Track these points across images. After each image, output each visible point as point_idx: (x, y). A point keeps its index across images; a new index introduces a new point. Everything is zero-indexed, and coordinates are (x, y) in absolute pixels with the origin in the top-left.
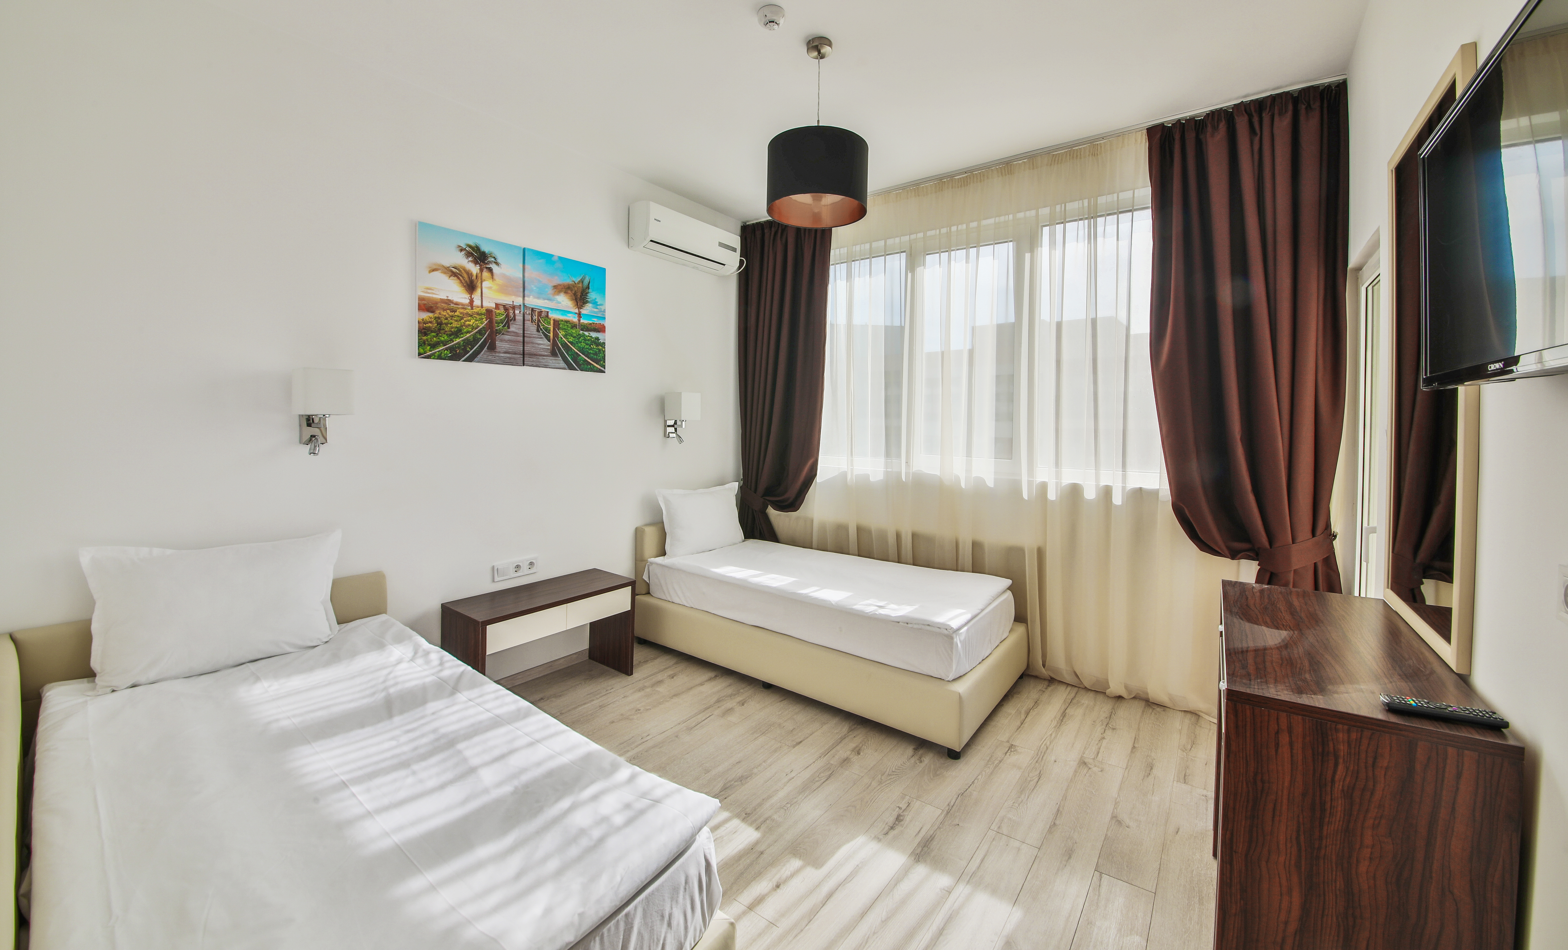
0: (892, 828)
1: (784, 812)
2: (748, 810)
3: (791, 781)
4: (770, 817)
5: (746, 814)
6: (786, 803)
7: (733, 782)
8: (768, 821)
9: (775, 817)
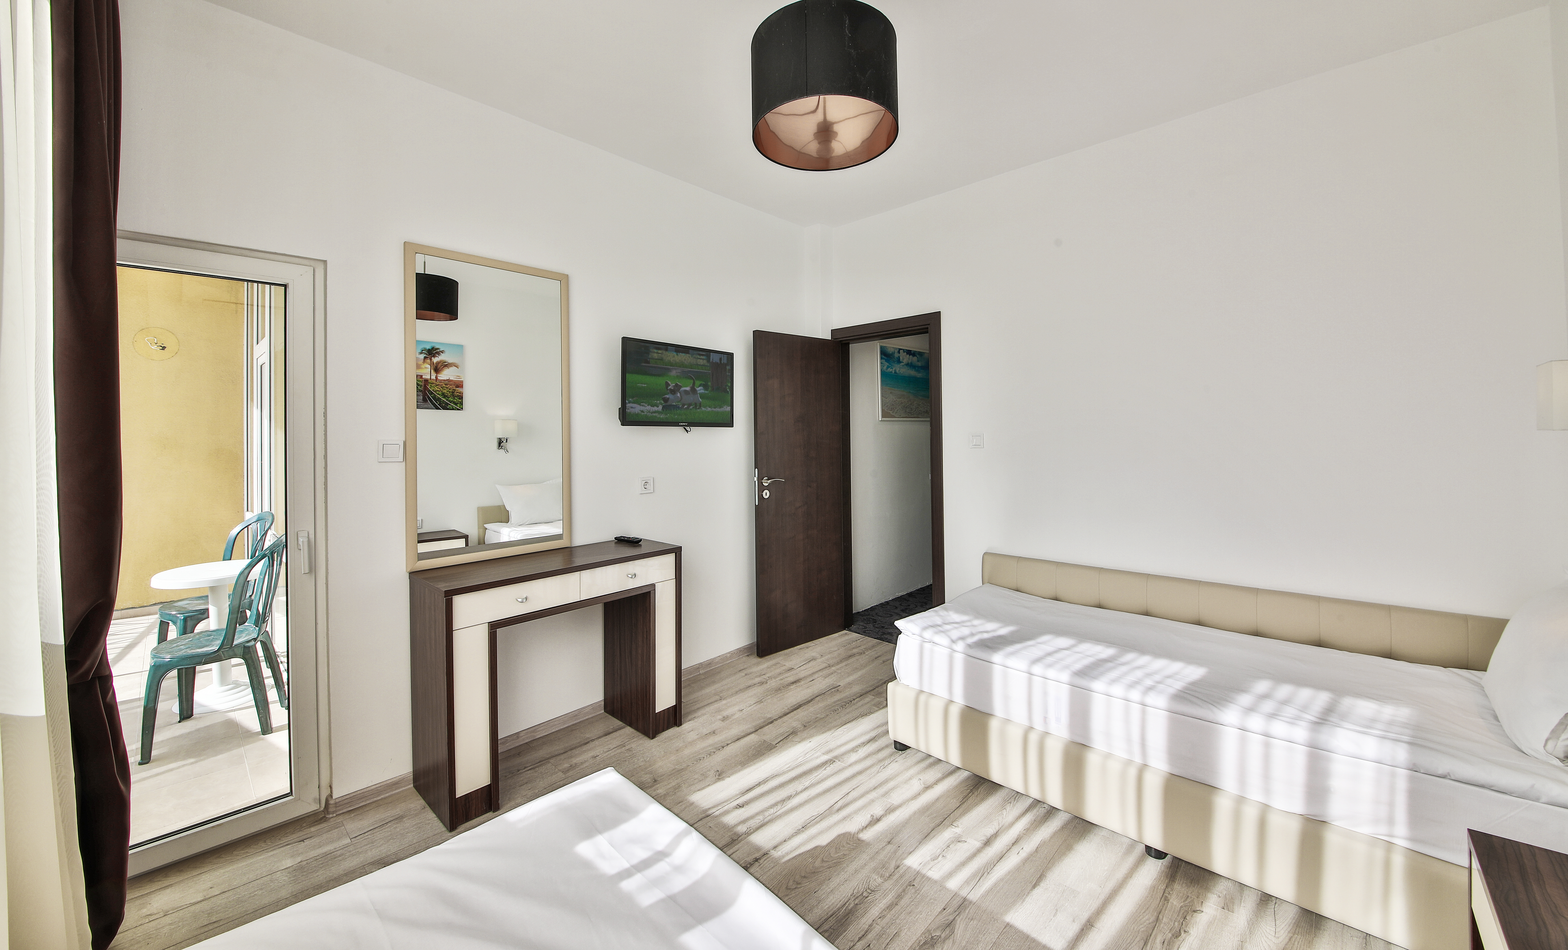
0: (757, 860)
1: (870, 886)
2: (913, 891)
3: (863, 933)
4: (886, 880)
5: (914, 885)
6: (869, 898)
7: (943, 936)
8: (888, 875)
9: (880, 880)
